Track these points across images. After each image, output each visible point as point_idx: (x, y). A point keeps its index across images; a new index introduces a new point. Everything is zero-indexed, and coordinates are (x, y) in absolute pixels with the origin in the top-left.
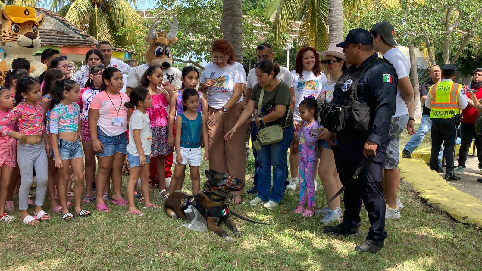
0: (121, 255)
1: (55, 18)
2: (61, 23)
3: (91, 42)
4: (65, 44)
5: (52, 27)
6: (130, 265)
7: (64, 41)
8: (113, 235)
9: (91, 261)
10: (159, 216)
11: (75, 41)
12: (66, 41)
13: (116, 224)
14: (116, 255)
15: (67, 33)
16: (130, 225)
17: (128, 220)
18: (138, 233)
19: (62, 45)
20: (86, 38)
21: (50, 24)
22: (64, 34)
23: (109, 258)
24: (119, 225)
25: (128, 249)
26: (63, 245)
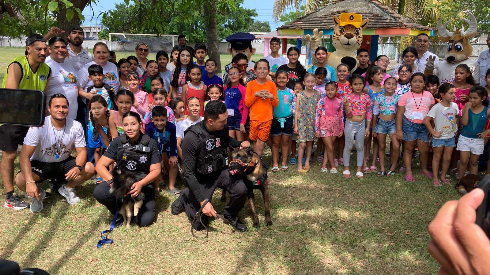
0: (415, 220)
1: (372, 2)
2: (377, 7)
3: (402, 23)
4: (379, 26)
5: (369, 11)
6: (422, 229)
7: (378, 23)
8: (410, 202)
9: (393, 219)
10: (449, 192)
11: (388, 24)
12: (380, 23)
13: (412, 192)
14: (412, 219)
15: (381, 16)
16: (424, 195)
17: (422, 191)
18: (430, 204)
19: (377, 27)
20: (398, 19)
21: (368, 9)
22: (379, 17)
23: (406, 219)
24: (414, 194)
25: (421, 216)
26: (373, 202)
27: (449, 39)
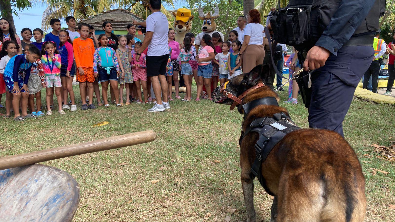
1: (131, 14)
5: (129, 20)
27: (204, 18)
